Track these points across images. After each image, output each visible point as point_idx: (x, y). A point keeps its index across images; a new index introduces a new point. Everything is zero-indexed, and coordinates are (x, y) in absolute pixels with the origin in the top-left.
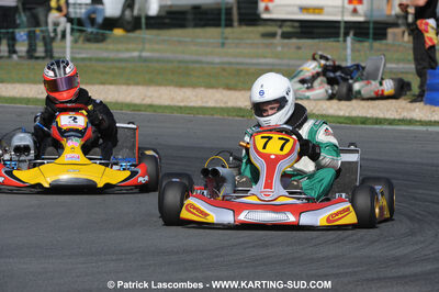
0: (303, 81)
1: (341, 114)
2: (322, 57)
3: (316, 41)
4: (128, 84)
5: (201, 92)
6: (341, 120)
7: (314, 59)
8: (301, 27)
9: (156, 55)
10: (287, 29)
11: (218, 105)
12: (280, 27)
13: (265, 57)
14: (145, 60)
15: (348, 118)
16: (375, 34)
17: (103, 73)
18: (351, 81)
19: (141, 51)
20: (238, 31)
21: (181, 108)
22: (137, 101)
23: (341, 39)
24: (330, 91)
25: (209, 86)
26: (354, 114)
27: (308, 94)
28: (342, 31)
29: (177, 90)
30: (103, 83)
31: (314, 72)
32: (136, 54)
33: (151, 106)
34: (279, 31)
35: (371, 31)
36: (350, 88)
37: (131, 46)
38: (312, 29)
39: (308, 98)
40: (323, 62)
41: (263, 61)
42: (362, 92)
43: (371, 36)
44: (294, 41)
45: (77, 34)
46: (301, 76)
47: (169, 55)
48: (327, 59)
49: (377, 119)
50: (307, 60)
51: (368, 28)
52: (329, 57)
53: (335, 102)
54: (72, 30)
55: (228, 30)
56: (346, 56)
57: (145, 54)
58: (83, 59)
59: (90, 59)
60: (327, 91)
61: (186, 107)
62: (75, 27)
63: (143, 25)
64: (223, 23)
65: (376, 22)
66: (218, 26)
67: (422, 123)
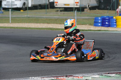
3: (68, 12)
4: (24, 23)
5: (42, 24)
8: (64, 9)
9: (31, 16)
10: (61, 9)
11: (45, 27)
12: (60, 9)
13: (56, 16)
17: (18, 20)
19: (27, 15)
20: (50, 10)
21: (37, 28)
22: (27, 27)
23: (74, 11)
25: (43, 23)
28: (74, 9)
29: (36, 24)
30: (19, 23)
32: (26, 16)
33: (30, 28)
34: (59, 10)
35: (81, 9)
37: (25, 14)
43: (81, 11)
44: (63, 12)
45: (12, 12)
47: (33, 16)
49: (83, 30)
55: (47, 10)
57: (28, 16)
58: (14, 17)
59: (15, 17)
62: (12, 10)
63: (28, 9)
64: (46, 8)
65: (82, 7)
66: (45, 9)
67: (93, 30)
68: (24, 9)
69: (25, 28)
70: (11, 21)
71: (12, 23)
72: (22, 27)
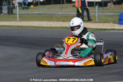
1: (95, 28)
4: (35, 21)
5: (56, 22)
9: (43, 13)
11: (60, 26)
13: (73, 12)
14: (40, 14)
17: (28, 18)
20: (66, 5)
21: (50, 27)
22: (37, 26)
23: (94, 6)
25: (58, 21)
26: (99, 28)
28: (95, 4)
29: (49, 22)
30: (28, 21)
32: (37, 12)
33: (41, 27)
35: (103, 4)
37: (36, 10)
43: (103, 6)
45: (21, 7)
47: (46, 13)
55: (63, 5)
56: (96, 11)
57: (40, 12)
58: (22, 14)
59: (24, 14)
62: (20, 5)
63: (39, 4)
64: (61, 3)
65: (104, 2)
68: (35, 4)
69: (35, 27)
70: (19, 18)
71: (20, 21)
72: (32, 26)
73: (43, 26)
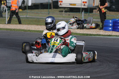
0: (70, 24)
1: (81, 33)
2: (76, 17)
3: (74, 13)
6: (81, 34)
7: (73, 18)
8: (70, 9)
9: (31, 16)
10: (66, 10)
12: (64, 9)
13: (60, 17)
14: (28, 18)
15: (83, 34)
16: (90, 11)
18: (83, 24)
19: (27, 15)
20: (53, 10)
21: (37, 31)
22: (26, 29)
23: (81, 12)
24: (78, 27)
26: (84, 33)
27: (72, 27)
28: (81, 10)
29: (36, 26)
30: (16, 24)
31: (74, 21)
32: (25, 16)
33: (29, 30)
34: (64, 10)
35: (89, 10)
36: (83, 26)
37: (24, 14)
38: (73, 10)
39: (72, 28)
40: (76, 19)
41: (60, 18)
42: (87, 27)
43: (89, 12)
44: (68, 13)
45: (9, 11)
46: (70, 22)
47: (34, 17)
48: (77, 18)
49: (90, 34)
50: (72, 18)
51: (88, 10)
52: (78, 17)
53: (79, 29)
54: (8, 9)
55: (50, 10)
56: (82, 17)
60: (77, 27)
61: (39, 31)
62: (9, 9)
63: (27, 8)
64: (49, 8)
65: (90, 8)
66: (47, 9)
67: (103, 35)
68: (23, 8)
69: (24, 30)
72: (20, 29)
73: (31, 29)
